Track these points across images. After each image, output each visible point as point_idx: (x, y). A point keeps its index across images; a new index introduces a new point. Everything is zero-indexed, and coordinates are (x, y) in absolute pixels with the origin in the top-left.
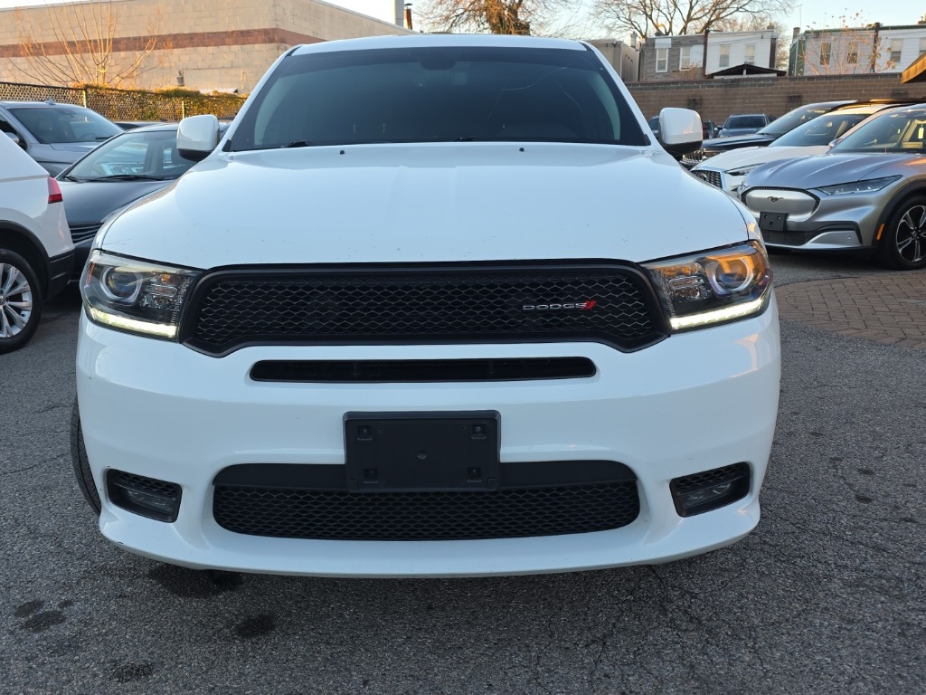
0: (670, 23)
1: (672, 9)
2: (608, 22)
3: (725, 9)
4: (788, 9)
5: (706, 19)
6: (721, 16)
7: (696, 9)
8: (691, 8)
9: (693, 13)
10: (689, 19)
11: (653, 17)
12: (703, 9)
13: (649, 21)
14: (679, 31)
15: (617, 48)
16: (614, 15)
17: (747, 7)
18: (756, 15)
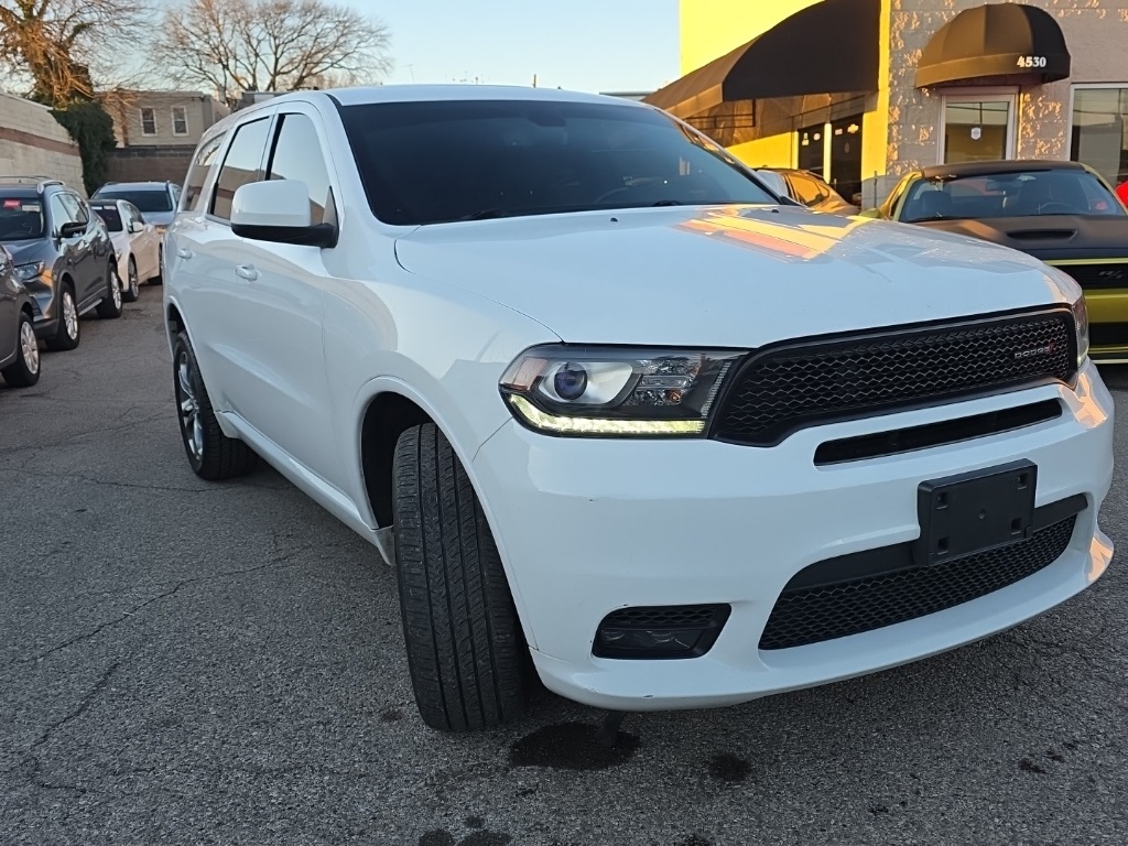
0: (254, 76)
1: (253, 59)
2: (172, 69)
3: (317, 64)
4: (388, 68)
5: (296, 73)
6: (314, 71)
7: (282, 61)
8: (277, 60)
9: (279, 68)
10: (276, 73)
11: (230, 67)
12: (291, 61)
13: (227, 73)
14: (266, 86)
15: (206, 104)
16: (179, 61)
17: (342, 63)
18: (354, 72)
